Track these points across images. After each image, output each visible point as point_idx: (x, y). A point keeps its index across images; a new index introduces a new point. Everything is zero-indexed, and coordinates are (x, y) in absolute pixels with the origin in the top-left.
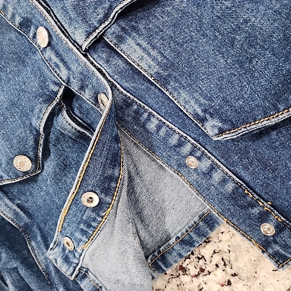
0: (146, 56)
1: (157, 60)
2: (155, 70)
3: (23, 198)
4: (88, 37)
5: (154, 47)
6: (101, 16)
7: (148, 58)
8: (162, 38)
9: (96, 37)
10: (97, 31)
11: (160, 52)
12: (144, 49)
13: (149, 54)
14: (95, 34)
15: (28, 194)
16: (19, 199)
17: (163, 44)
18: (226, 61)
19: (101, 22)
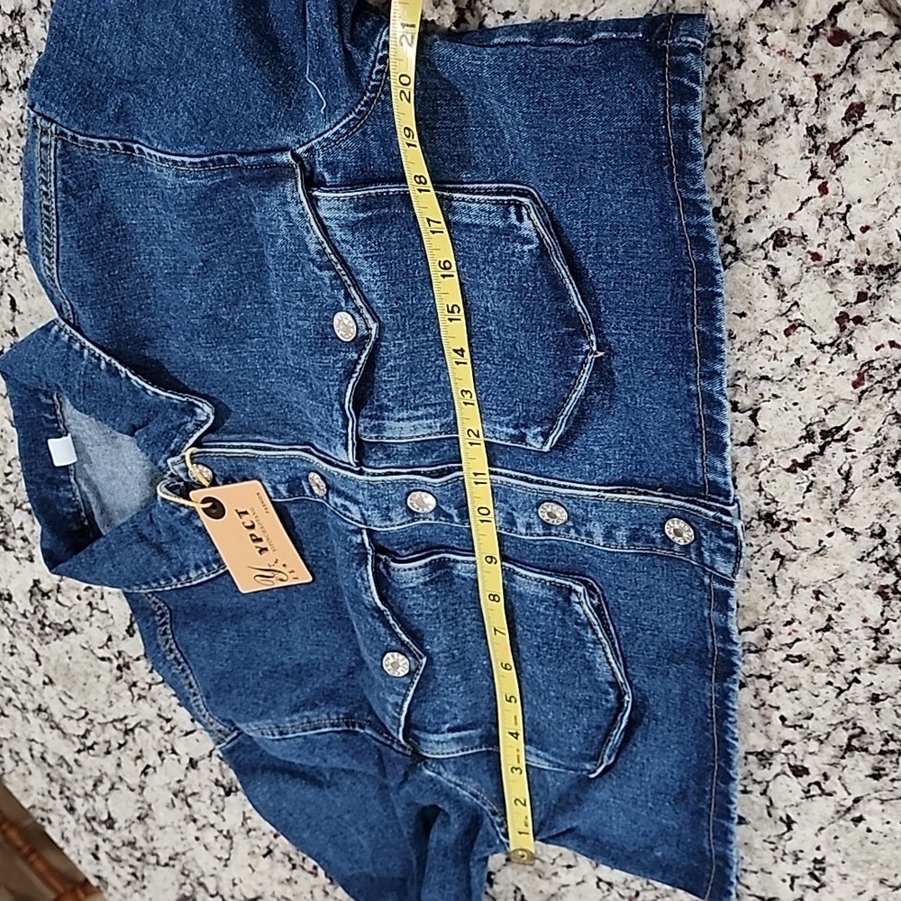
0: (416, 423)
1: (431, 414)
2: (438, 424)
3: (447, 717)
4: (347, 449)
5: (416, 408)
6: (340, 420)
7: (420, 422)
8: (415, 393)
9: (353, 444)
10: (350, 437)
11: (426, 406)
12: (409, 419)
13: (418, 418)
14: (350, 442)
15: (447, 707)
16: (445, 723)
17: (421, 397)
18: (494, 363)
19: (345, 426)
